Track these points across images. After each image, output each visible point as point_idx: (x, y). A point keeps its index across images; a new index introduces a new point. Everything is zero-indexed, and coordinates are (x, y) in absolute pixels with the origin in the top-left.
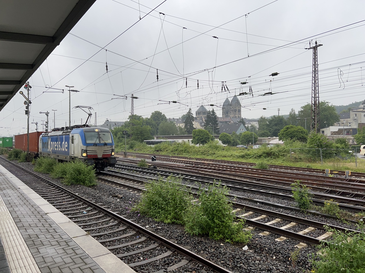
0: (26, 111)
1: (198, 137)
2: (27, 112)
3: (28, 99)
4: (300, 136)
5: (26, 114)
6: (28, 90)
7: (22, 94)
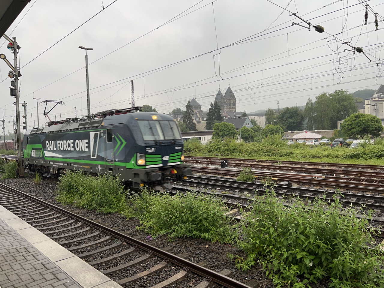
0: (11, 90)
1: (223, 132)
2: (14, 92)
3: (15, 68)
4: (375, 127)
5: (12, 95)
6: (15, 52)
7: (5, 58)
